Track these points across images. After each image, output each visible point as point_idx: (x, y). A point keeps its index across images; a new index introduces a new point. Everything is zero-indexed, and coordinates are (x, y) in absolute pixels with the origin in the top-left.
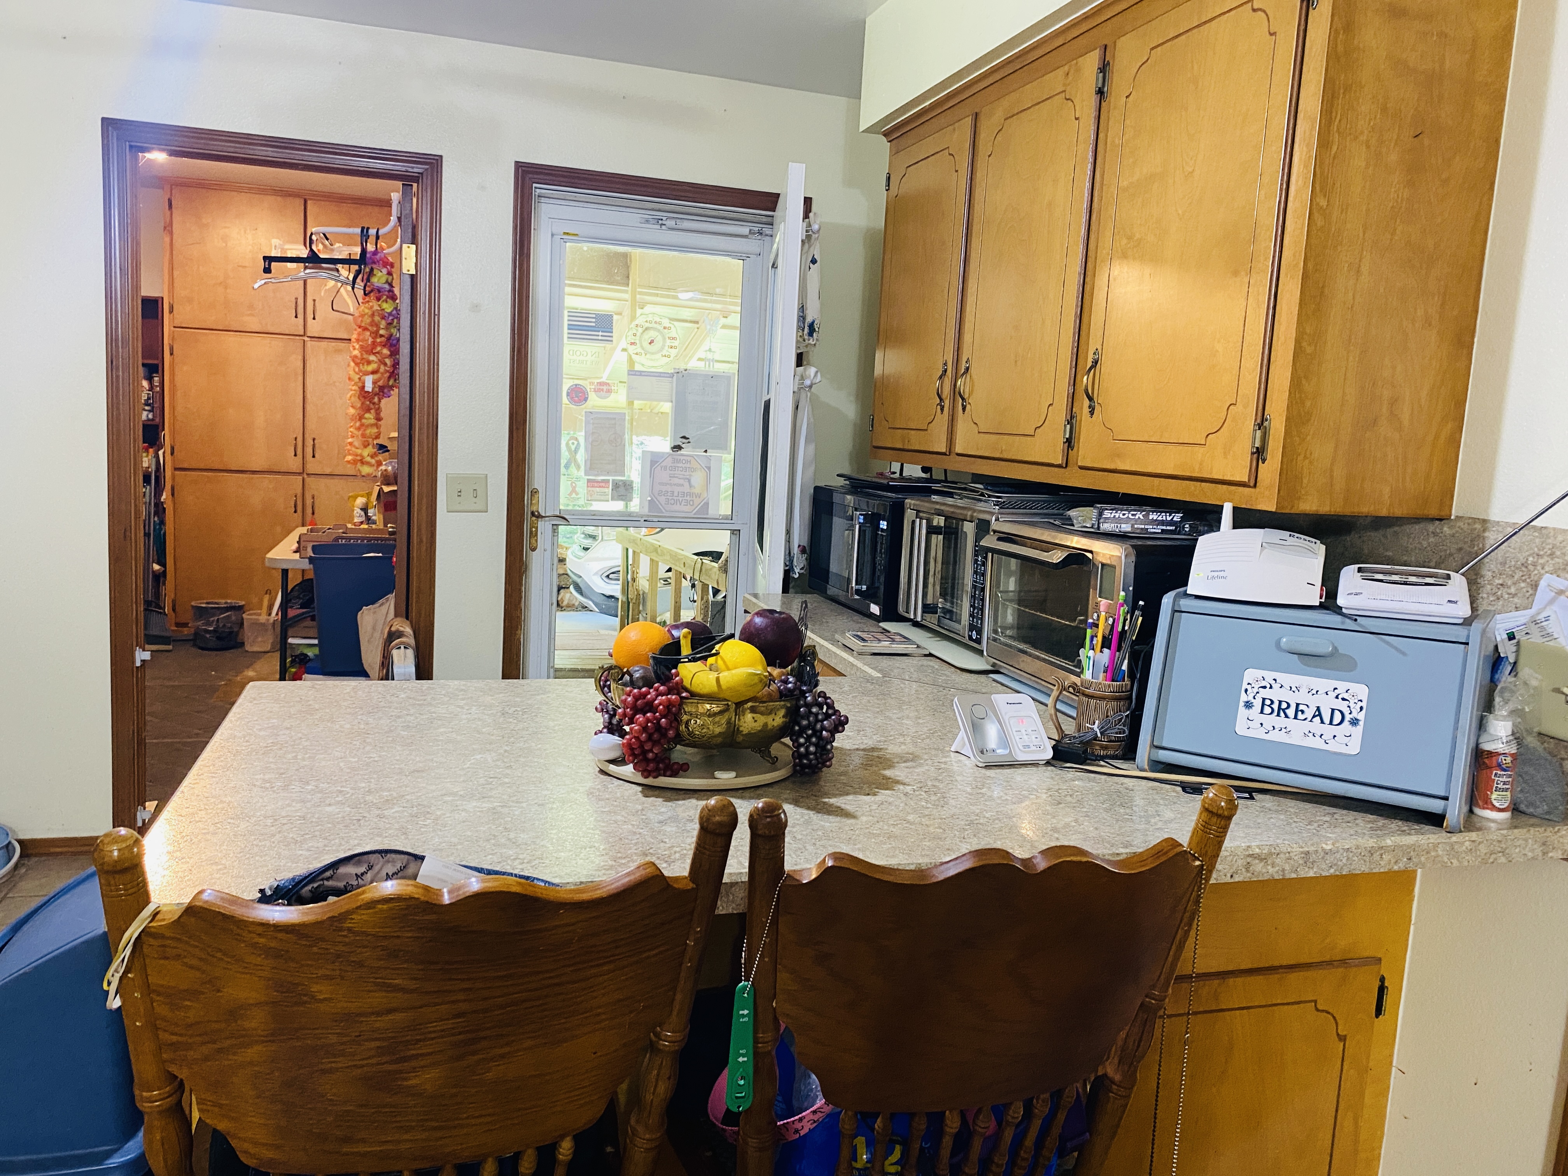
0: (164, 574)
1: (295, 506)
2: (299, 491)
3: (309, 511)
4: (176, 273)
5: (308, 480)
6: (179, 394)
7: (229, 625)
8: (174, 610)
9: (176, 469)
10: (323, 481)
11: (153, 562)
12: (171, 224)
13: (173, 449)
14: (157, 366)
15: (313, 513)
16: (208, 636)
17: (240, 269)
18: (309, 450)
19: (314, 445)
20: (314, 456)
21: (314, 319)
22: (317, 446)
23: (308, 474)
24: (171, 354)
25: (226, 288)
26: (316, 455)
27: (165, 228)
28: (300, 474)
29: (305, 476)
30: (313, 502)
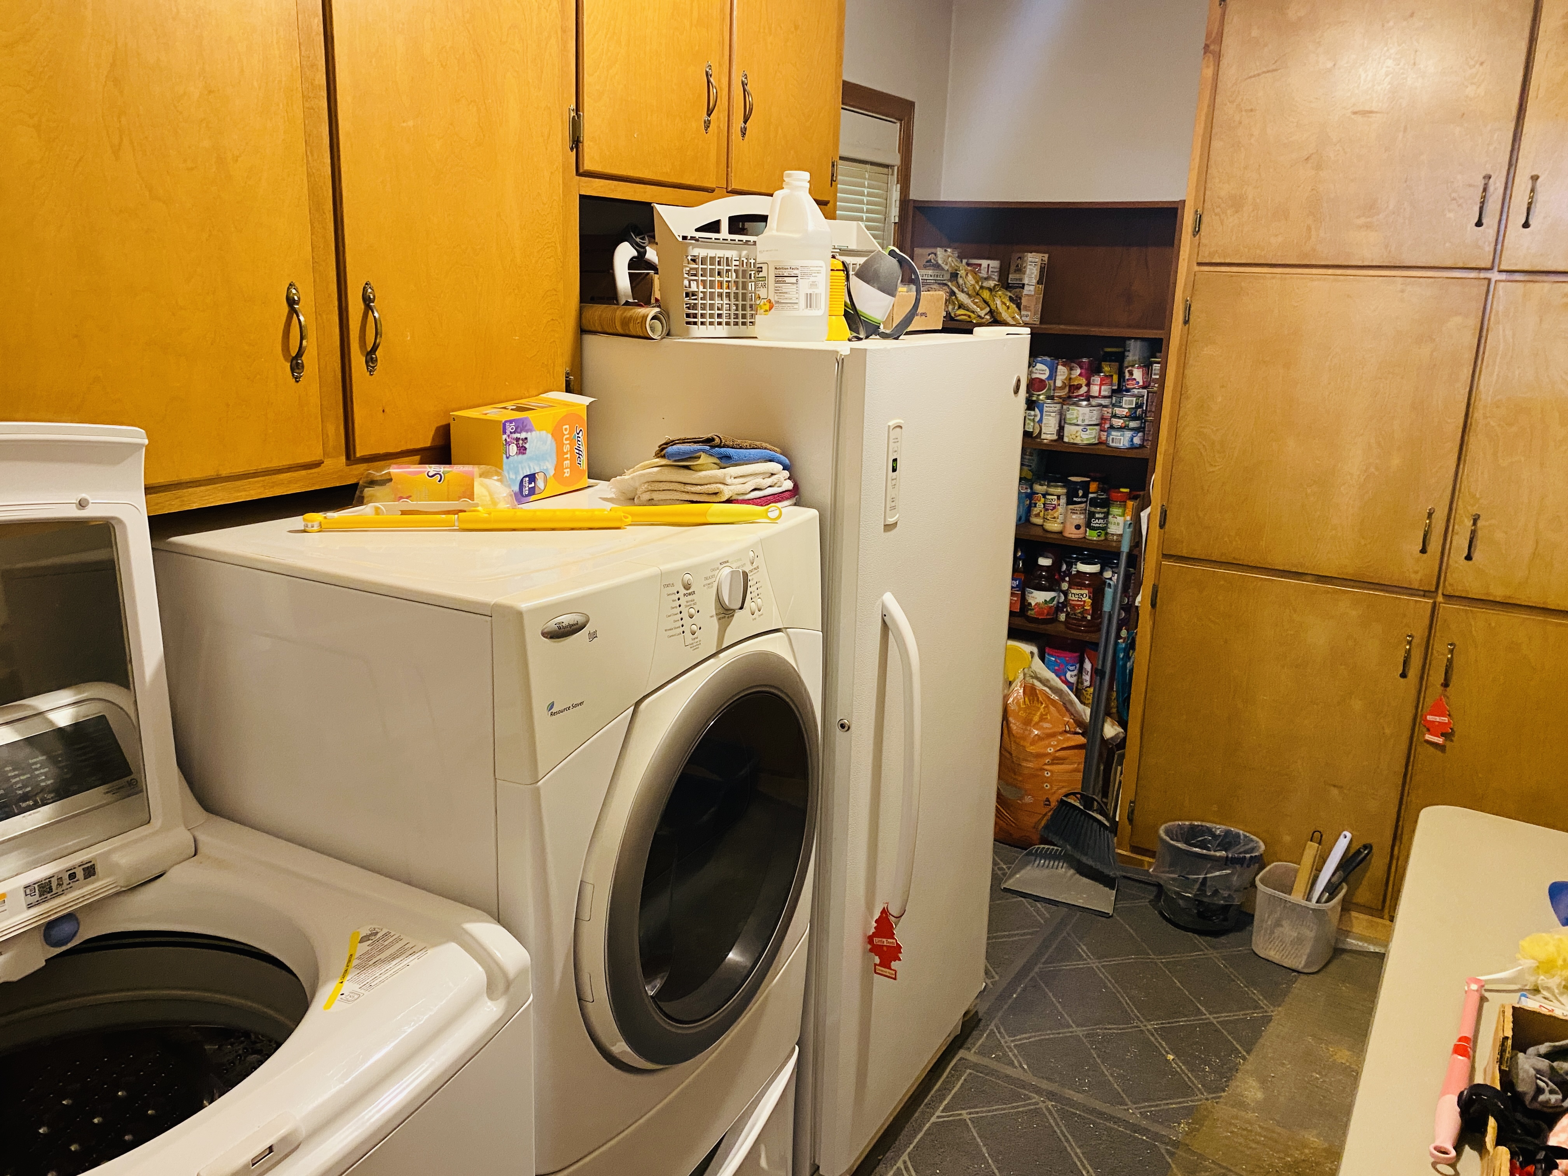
0: (1121, 744)
1: (1406, 663)
2: (1419, 632)
3: (1437, 677)
4: (1216, 144)
5: (1447, 609)
6: (1189, 405)
7: (1226, 894)
8: (1130, 820)
9: (1166, 556)
10: (1481, 619)
11: (1108, 714)
12: (1220, 37)
13: (1164, 514)
14: (1160, 340)
15: (1446, 685)
16: (1181, 902)
17: (1359, 119)
18: (1460, 542)
19: (1473, 533)
20: (1469, 558)
21: (1526, 225)
22: (1480, 534)
23: (1448, 597)
24: (1186, 322)
25: (1318, 167)
26: (1476, 556)
27: (1206, 47)
28: (1425, 594)
29: (1440, 599)
30: (1450, 661)
